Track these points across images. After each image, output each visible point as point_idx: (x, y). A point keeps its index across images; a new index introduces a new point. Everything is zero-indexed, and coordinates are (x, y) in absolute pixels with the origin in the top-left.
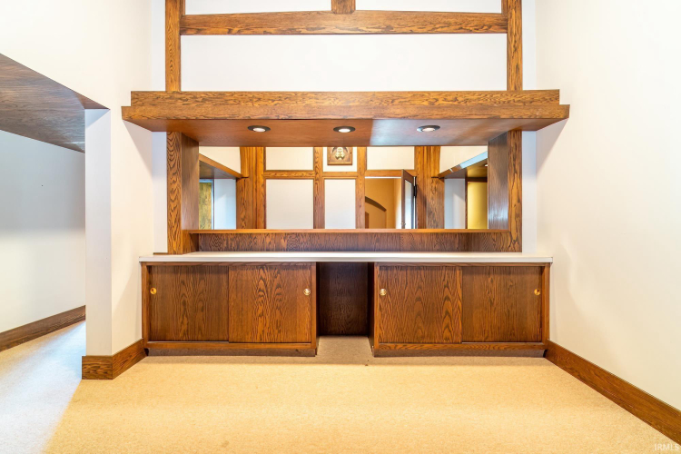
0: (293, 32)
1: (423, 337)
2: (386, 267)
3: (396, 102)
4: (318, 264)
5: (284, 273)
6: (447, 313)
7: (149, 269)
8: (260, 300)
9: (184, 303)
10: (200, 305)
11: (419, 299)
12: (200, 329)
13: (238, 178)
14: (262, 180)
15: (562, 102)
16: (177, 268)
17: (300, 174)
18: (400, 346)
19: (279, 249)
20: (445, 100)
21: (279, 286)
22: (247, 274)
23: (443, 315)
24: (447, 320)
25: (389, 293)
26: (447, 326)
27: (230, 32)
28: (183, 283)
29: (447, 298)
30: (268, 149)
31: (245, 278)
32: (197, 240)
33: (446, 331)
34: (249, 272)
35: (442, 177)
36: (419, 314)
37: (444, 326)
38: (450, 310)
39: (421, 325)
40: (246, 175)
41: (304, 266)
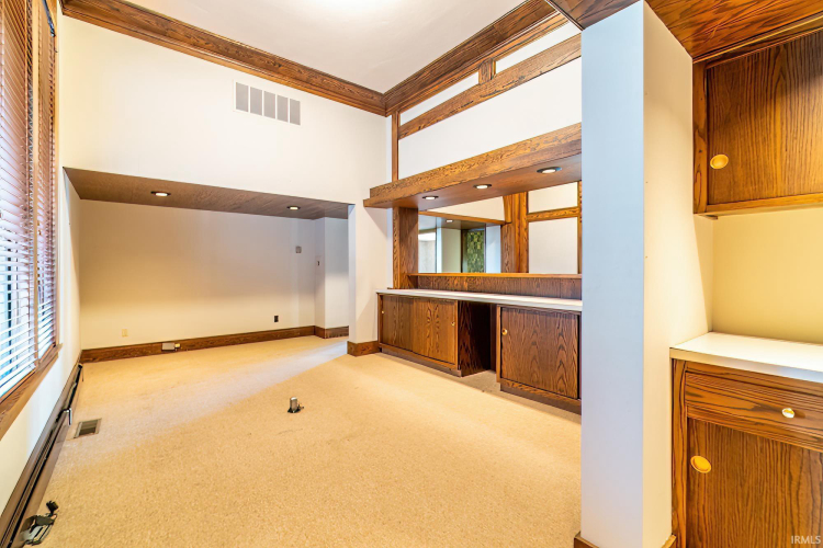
0: (454, 112)
1: (538, 382)
3: (504, 157)
4: (459, 301)
5: (440, 306)
6: (561, 362)
7: (381, 297)
8: (428, 324)
9: (395, 322)
10: (402, 324)
11: (534, 343)
12: (401, 341)
13: (502, 224)
14: (525, 224)
16: (401, 299)
17: (563, 213)
18: (516, 385)
20: (546, 142)
21: (438, 316)
23: (558, 364)
24: (561, 371)
25: (509, 332)
26: (562, 377)
27: (420, 129)
28: (395, 308)
29: (561, 347)
30: (530, 193)
31: (420, 308)
32: (415, 281)
33: (561, 381)
34: (423, 304)
36: (534, 358)
37: (558, 376)
38: (565, 361)
39: (536, 369)
40: (509, 221)
41: (451, 302)
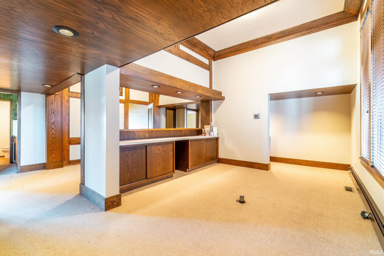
1: (198, 162)
2: (192, 140)
5: (165, 146)
6: (203, 154)
8: (158, 158)
9: (128, 166)
10: (135, 165)
11: (198, 150)
12: (135, 177)
15: (223, 95)
19: (145, 138)
21: (164, 152)
22: (153, 148)
25: (192, 149)
28: (127, 155)
29: (203, 149)
31: (153, 150)
33: (203, 159)
34: (154, 147)
35: (160, 107)
36: (198, 155)
39: (198, 159)
